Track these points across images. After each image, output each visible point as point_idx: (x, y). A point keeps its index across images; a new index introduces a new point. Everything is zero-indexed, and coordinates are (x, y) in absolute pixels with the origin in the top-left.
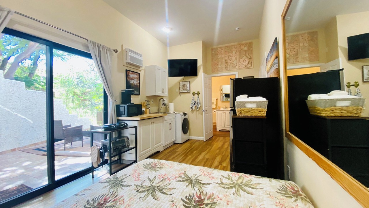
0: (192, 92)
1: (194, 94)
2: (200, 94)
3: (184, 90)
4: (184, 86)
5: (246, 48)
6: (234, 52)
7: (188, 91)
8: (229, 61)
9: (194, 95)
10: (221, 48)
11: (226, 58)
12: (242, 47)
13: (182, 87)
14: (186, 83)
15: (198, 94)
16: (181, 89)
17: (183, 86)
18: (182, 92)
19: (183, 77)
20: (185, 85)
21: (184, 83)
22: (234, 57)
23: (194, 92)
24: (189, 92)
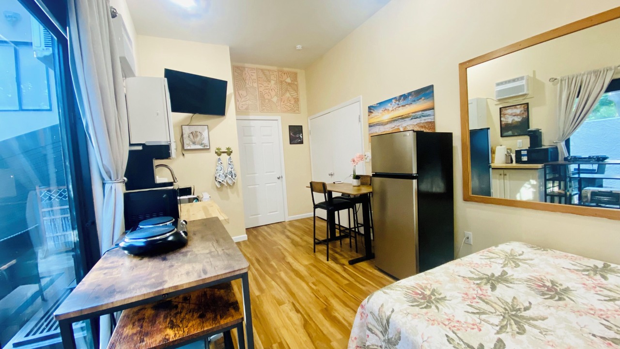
0: (213, 149)
1: (219, 153)
2: (232, 152)
3: (194, 143)
4: (194, 134)
5: (289, 80)
6: (273, 82)
7: (205, 146)
8: (266, 96)
9: (219, 155)
10: (252, 69)
11: (261, 89)
12: (285, 76)
13: (189, 137)
14: (199, 129)
15: (229, 153)
16: (186, 141)
17: (191, 135)
18: (189, 148)
19: (191, 115)
20: (196, 132)
21: (193, 129)
22: (273, 90)
23: (220, 149)
24: (206, 149)
